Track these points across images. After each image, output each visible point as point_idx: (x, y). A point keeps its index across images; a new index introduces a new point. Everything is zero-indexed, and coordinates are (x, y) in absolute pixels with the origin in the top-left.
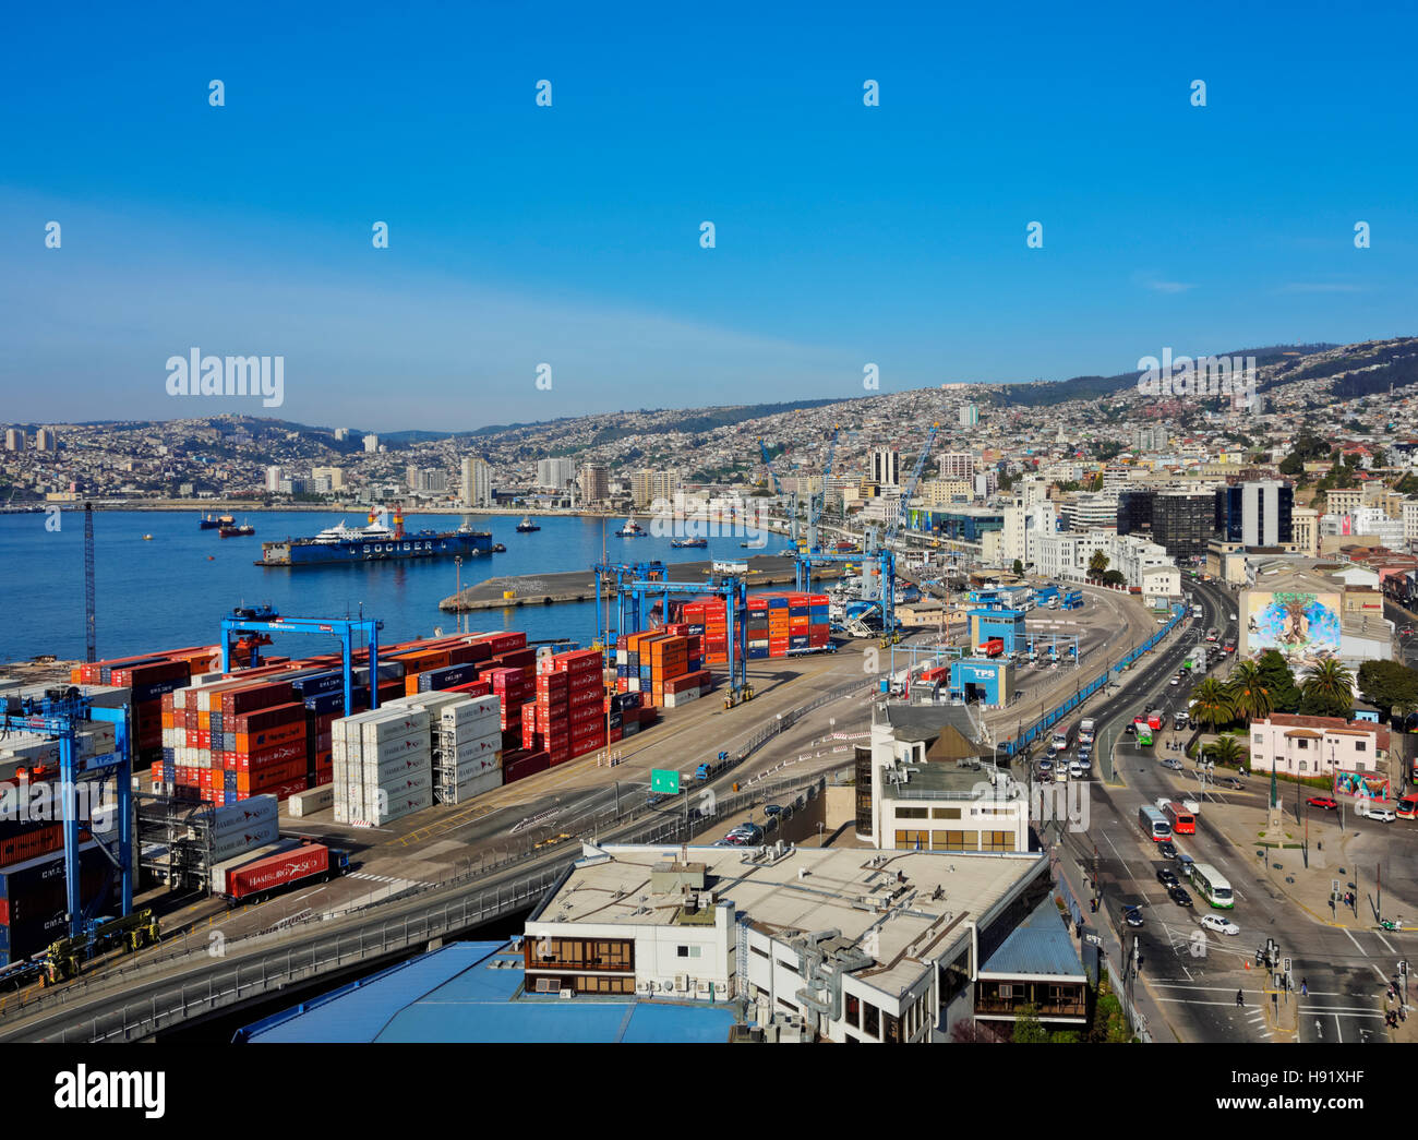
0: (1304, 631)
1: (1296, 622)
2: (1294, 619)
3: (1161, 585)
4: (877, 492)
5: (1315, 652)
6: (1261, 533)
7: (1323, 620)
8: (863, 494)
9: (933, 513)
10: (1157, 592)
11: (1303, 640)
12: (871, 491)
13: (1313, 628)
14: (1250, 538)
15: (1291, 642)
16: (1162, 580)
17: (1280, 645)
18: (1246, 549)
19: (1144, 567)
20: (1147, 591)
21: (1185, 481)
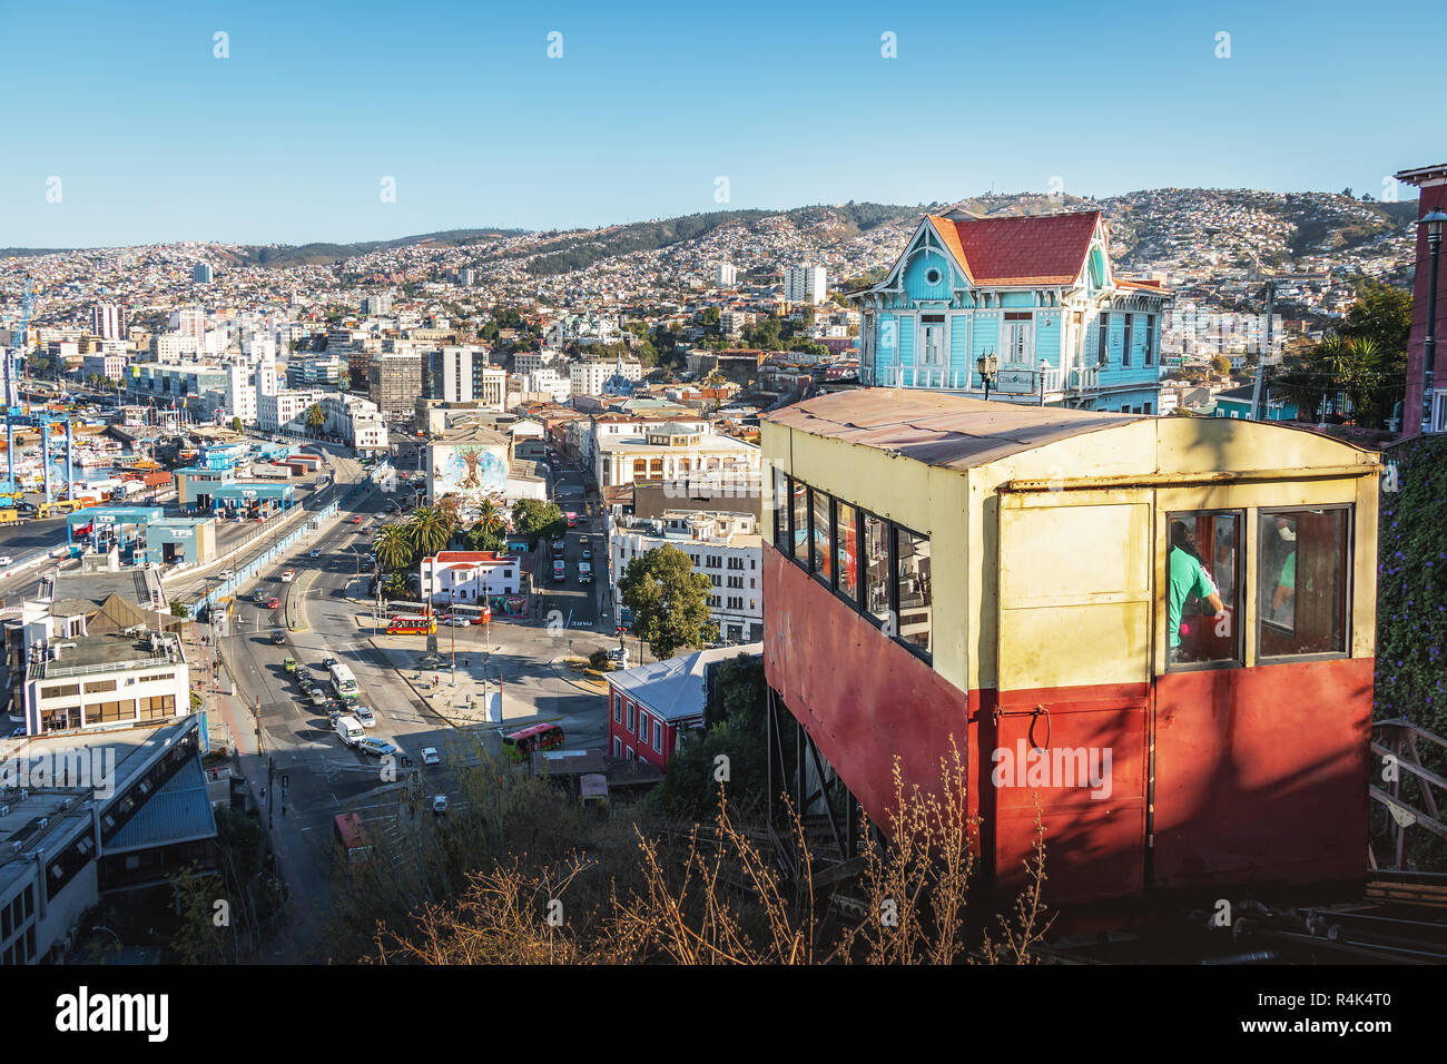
0: (478, 477)
1: (472, 469)
2: (470, 467)
3: (371, 438)
4: (99, 347)
5: (487, 493)
6: (458, 391)
7: (493, 468)
8: (84, 349)
9: (155, 370)
10: (367, 444)
11: (478, 485)
12: (93, 346)
13: (485, 473)
14: (450, 396)
15: (468, 486)
16: (371, 434)
17: (459, 490)
18: (446, 406)
19: (356, 422)
20: (358, 444)
21: (398, 344)
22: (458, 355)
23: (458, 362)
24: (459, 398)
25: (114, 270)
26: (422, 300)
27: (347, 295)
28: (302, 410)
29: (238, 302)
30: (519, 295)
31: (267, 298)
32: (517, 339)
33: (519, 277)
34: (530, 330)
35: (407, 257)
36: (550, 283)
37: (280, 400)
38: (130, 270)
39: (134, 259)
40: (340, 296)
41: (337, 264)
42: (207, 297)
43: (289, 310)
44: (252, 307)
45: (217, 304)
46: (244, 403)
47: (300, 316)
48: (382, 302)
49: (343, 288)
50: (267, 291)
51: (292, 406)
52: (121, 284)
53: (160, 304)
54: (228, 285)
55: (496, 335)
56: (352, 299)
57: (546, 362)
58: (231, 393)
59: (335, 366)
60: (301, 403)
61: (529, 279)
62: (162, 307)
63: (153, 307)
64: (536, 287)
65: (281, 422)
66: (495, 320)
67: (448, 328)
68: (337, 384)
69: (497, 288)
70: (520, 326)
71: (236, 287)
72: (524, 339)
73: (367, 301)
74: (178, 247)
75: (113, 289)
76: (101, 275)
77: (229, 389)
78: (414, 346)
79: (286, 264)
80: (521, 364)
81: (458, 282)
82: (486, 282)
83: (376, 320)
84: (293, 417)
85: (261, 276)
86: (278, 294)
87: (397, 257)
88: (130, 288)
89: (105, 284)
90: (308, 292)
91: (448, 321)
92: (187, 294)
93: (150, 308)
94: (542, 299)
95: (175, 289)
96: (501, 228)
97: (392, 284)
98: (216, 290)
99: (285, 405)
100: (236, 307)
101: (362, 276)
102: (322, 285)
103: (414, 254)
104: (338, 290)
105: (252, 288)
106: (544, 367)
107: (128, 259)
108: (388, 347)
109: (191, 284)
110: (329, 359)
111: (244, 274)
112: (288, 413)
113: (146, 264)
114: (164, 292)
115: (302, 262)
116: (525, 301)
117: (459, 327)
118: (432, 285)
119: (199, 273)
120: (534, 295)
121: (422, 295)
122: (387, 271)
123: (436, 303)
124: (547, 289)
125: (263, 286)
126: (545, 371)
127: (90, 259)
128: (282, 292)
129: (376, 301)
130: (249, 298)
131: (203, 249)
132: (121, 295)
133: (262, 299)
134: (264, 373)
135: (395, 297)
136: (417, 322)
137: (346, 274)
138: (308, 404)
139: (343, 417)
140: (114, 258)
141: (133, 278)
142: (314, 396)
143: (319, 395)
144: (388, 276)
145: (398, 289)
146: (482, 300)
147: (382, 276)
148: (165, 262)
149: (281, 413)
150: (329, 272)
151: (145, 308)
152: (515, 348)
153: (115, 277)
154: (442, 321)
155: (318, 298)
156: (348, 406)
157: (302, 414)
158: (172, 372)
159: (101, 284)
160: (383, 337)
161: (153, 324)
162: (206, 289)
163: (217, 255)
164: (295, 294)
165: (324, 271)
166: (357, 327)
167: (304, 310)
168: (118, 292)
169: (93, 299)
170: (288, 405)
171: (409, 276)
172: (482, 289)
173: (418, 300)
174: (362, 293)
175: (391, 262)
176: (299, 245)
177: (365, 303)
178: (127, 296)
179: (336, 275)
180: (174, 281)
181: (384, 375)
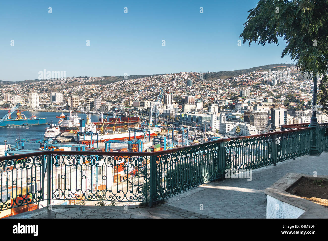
19: (250, 132)
21: (259, 108)
23: (280, 114)
25: (163, 82)
26: (260, 91)
27: (234, 90)
28: (233, 128)
29: (200, 92)
30: (293, 88)
31: (209, 91)
32: (296, 106)
33: (293, 82)
34: (300, 103)
35: (254, 76)
36: (305, 84)
37: (227, 125)
38: (168, 82)
39: (168, 78)
40: (232, 90)
41: (230, 78)
42: (191, 91)
43: (217, 95)
44: (206, 94)
45: (194, 93)
46: (215, 125)
47: (220, 97)
48: (247, 92)
49: (233, 87)
50: (209, 88)
51: (230, 126)
52: (166, 87)
53: (177, 93)
54: (197, 86)
55: (288, 104)
56: (236, 91)
57: (307, 114)
58: (212, 122)
59: (238, 114)
60: (232, 126)
61: (297, 83)
62: (178, 94)
63: (176, 94)
64: (299, 85)
65: (227, 132)
66: (288, 99)
67: (272, 102)
68: (240, 120)
69: (285, 86)
70: (297, 101)
71: (200, 87)
72: (299, 106)
73: (242, 92)
74: (180, 74)
75: (164, 88)
76: (160, 84)
77: (211, 121)
78: (263, 108)
79: (213, 79)
80: (298, 114)
81: (271, 84)
82: (281, 84)
83: (248, 99)
84: (230, 130)
85: (207, 83)
86: (212, 89)
87: (250, 76)
88: (169, 88)
89: (162, 87)
90: (222, 89)
91: (272, 100)
92: (185, 90)
93: (174, 94)
94: (302, 90)
95: (182, 88)
96: (286, 64)
97: (249, 85)
98: (193, 88)
99: (228, 126)
100: (200, 94)
101: (238, 83)
102: (226, 86)
103: (256, 74)
104: (231, 88)
105: (204, 87)
106: (305, 115)
107: (167, 78)
108: (255, 109)
109: (186, 86)
110: (236, 112)
111: (202, 83)
112: (229, 129)
113: (172, 80)
114: (178, 89)
115: (218, 78)
116: (296, 91)
117: (275, 101)
118: (263, 85)
119: (188, 83)
120: (299, 88)
121: (259, 89)
122: (247, 80)
123: (264, 92)
124: (304, 86)
125: (208, 87)
126: (306, 117)
127: (156, 79)
128: (214, 89)
129: (245, 92)
130: (204, 91)
131: (188, 74)
132: (166, 90)
133: (208, 91)
134: (222, 116)
135: (250, 90)
136: (262, 100)
137: (233, 82)
138: (234, 126)
139: (245, 130)
140: (163, 78)
141: (169, 85)
142: (236, 124)
143: (237, 124)
144: (247, 82)
145: (251, 87)
146: (280, 90)
147: (245, 82)
148: (178, 79)
149: (227, 129)
150: (228, 81)
151: (173, 94)
152: (295, 109)
153: (164, 85)
154: (270, 100)
155: (225, 90)
156: (247, 127)
157: (233, 129)
158: (194, 116)
159: (160, 87)
160: (254, 105)
161: (176, 100)
162: (190, 88)
163: (192, 76)
164: (218, 90)
165: (226, 81)
166: (243, 102)
167: (222, 95)
168: (165, 89)
169: (159, 92)
170: (229, 126)
171: (254, 82)
172: (280, 86)
173: (258, 91)
174: (239, 89)
175: (248, 77)
176: (217, 72)
177: (241, 92)
178: (168, 91)
179: (230, 82)
180: (181, 85)
181: (255, 118)
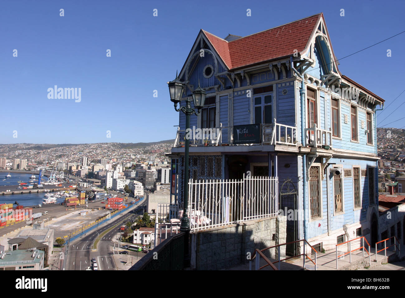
4: (81, 168)
6: (165, 180)
8: (77, 168)
10: (138, 195)
12: (79, 167)
14: (163, 182)
16: (139, 192)
18: (161, 184)
19: (136, 188)
20: (135, 194)
22: (165, 170)
23: (165, 172)
24: (165, 182)
181: (147, 176)
